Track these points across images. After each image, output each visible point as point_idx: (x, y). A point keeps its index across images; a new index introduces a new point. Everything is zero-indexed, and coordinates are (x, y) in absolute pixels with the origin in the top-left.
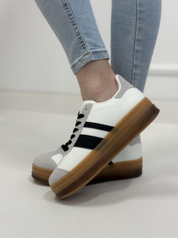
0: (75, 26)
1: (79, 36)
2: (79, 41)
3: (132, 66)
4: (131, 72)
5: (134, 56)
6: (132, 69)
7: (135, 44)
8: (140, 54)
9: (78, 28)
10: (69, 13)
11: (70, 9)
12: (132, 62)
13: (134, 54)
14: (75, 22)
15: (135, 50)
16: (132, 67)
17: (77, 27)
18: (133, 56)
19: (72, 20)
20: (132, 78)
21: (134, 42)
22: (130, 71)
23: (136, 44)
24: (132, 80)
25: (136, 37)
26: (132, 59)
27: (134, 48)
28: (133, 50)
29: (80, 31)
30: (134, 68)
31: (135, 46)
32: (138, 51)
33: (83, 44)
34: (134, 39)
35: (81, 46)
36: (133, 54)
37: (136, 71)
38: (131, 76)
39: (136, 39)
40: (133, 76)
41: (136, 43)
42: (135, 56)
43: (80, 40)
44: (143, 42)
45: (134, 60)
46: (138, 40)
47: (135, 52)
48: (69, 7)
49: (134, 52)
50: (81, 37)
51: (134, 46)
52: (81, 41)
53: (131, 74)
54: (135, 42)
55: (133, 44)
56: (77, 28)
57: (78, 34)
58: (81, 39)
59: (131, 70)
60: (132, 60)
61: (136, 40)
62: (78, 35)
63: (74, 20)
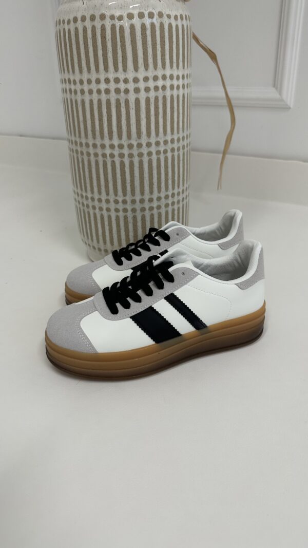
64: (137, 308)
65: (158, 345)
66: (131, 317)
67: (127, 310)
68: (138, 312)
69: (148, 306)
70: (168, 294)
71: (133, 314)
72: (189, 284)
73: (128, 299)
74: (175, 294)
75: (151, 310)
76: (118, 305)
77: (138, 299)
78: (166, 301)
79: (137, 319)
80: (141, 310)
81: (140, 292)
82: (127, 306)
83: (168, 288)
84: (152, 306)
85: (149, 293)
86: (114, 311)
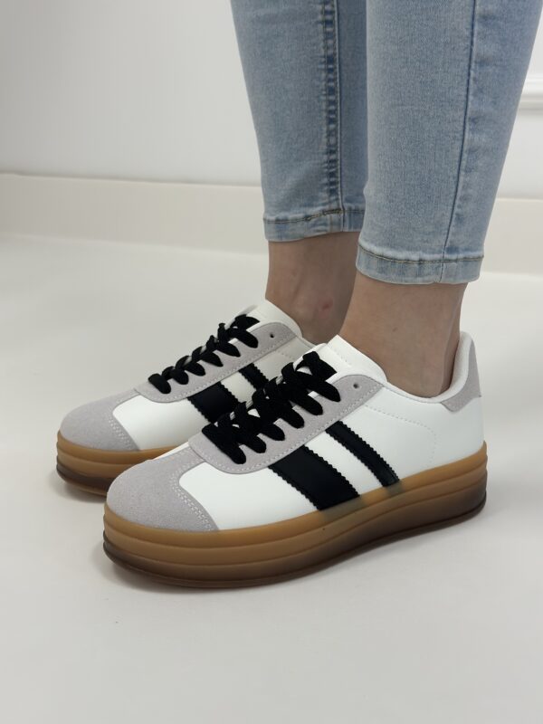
0: (332, 126)
1: (333, 157)
2: (327, 168)
3: (462, 119)
4: (458, 144)
5: (471, 81)
6: (461, 129)
7: (472, 34)
8: (490, 70)
9: (339, 136)
10: (332, 84)
11: (338, 76)
12: (462, 105)
13: (469, 74)
14: (337, 116)
15: (474, 58)
16: (462, 124)
17: (335, 130)
18: (465, 82)
19: (332, 108)
20: (460, 165)
21: (469, 27)
22: (454, 138)
23: (476, 33)
24: (462, 173)
25: (477, 7)
26: (464, 93)
27: (471, 50)
28: (467, 59)
29: (339, 145)
31: (475, 39)
32: (483, 62)
33: (333, 179)
34: (470, 13)
35: (327, 184)
36: (466, 73)
37: (477, 137)
38: (457, 159)
39: (477, 12)
40: (465, 156)
41: (476, 28)
42: (475, 79)
43: (331, 168)
44: (501, 23)
45: (471, 98)
46: (486, 18)
47: (473, 66)
48: (338, 70)
49: (470, 67)
50: (335, 161)
51: (469, 43)
52: (334, 170)
53: (457, 152)
54: (473, 26)
55: (467, 33)
56: (336, 133)
57: (334, 149)
58: (333, 165)
59: (459, 136)
60: (464, 98)
61: (477, 17)
62: (331, 152)
63: (336, 110)
66: (270, 467)
67: (262, 454)
69: (298, 446)
73: (261, 436)
74: (345, 423)
75: (304, 449)
76: (243, 448)
77: (279, 435)
78: (328, 435)
79: (280, 468)
80: (286, 454)
81: (280, 423)
82: (260, 448)
83: (331, 412)
84: (306, 446)
85: (297, 422)
86: (239, 459)
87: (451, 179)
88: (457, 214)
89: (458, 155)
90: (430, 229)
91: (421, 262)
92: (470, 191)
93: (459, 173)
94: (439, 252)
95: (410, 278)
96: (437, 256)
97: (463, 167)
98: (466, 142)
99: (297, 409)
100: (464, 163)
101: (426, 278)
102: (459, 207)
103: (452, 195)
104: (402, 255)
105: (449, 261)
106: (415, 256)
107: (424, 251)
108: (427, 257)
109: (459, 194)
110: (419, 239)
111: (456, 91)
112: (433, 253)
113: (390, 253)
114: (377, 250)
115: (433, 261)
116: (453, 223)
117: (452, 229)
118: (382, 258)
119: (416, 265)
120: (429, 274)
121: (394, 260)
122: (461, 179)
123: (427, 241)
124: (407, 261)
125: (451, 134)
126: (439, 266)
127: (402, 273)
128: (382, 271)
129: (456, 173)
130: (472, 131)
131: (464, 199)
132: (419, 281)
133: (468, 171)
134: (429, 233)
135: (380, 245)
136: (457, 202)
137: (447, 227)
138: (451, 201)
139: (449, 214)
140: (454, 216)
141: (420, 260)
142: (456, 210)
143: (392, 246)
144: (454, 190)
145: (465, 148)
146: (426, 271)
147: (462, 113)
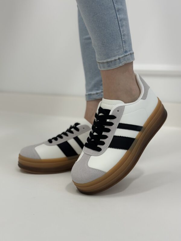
3: (115, 12)
4: (116, 20)
6: (116, 15)
12: (113, 8)
16: (115, 13)
20: (119, 26)
24: (121, 28)
26: (113, 4)
30: (117, 14)
38: (118, 24)
40: (120, 23)
45: (115, 5)
53: (117, 22)
59: (116, 17)
60: (113, 6)
64: (108, 141)
65: (129, 150)
66: (109, 147)
67: (104, 145)
68: (110, 142)
70: (117, 125)
71: (109, 145)
72: (123, 114)
73: (101, 140)
74: (121, 123)
75: (115, 137)
76: (98, 146)
77: (106, 137)
78: (118, 129)
79: (112, 146)
80: (111, 141)
81: (104, 133)
82: (103, 143)
83: (116, 122)
84: (115, 135)
85: (108, 131)
86: (99, 150)
87: (118, 31)
88: (124, 41)
89: (118, 23)
90: (118, 48)
91: (119, 59)
92: (125, 33)
93: (120, 28)
94: (123, 54)
95: (118, 65)
96: (123, 55)
97: (120, 26)
98: (118, 18)
99: (106, 127)
100: (120, 25)
101: (122, 63)
102: (123, 38)
103: (120, 35)
104: (113, 59)
105: (127, 55)
106: (117, 58)
107: (119, 55)
108: (120, 56)
109: (122, 34)
110: (116, 52)
111: (110, 4)
112: (121, 55)
113: (109, 60)
114: (105, 61)
115: (122, 57)
116: (123, 44)
117: (124, 46)
118: (107, 62)
119: (118, 60)
120: (123, 62)
121: (111, 61)
122: (121, 30)
123: (118, 52)
124: (115, 60)
125: (114, 18)
126: (124, 59)
127: (115, 64)
128: (109, 66)
129: (119, 28)
130: (119, 14)
131: (124, 35)
132: (121, 65)
133: (122, 26)
134: (118, 49)
135: (105, 59)
136: (122, 37)
137: (122, 45)
138: (121, 37)
139: (121, 42)
140: (123, 41)
141: (119, 58)
142: (123, 40)
143: (109, 58)
144: (120, 34)
145: (119, 20)
146: (122, 61)
147: (114, 10)
